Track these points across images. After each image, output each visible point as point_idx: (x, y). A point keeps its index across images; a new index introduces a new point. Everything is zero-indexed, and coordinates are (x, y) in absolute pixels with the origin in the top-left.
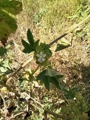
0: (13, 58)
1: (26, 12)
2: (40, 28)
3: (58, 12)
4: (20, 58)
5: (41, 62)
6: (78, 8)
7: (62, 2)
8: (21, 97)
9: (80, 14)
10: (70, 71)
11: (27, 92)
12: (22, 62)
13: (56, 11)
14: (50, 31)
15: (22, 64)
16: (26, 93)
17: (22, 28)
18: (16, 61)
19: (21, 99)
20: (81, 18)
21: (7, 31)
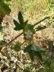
0: (7, 33)
1: (17, 6)
2: (25, 16)
3: (36, 7)
4: (12, 34)
5: (28, 38)
6: (49, 6)
7: (39, 1)
8: (11, 60)
9: (50, 9)
10: (42, 43)
11: (16, 57)
12: (13, 36)
13: (35, 7)
14: (31, 18)
15: (13, 37)
16: (14, 58)
17: (14, 15)
18: (9, 35)
19: (11, 61)
20: (50, 11)
21: (3, 13)
